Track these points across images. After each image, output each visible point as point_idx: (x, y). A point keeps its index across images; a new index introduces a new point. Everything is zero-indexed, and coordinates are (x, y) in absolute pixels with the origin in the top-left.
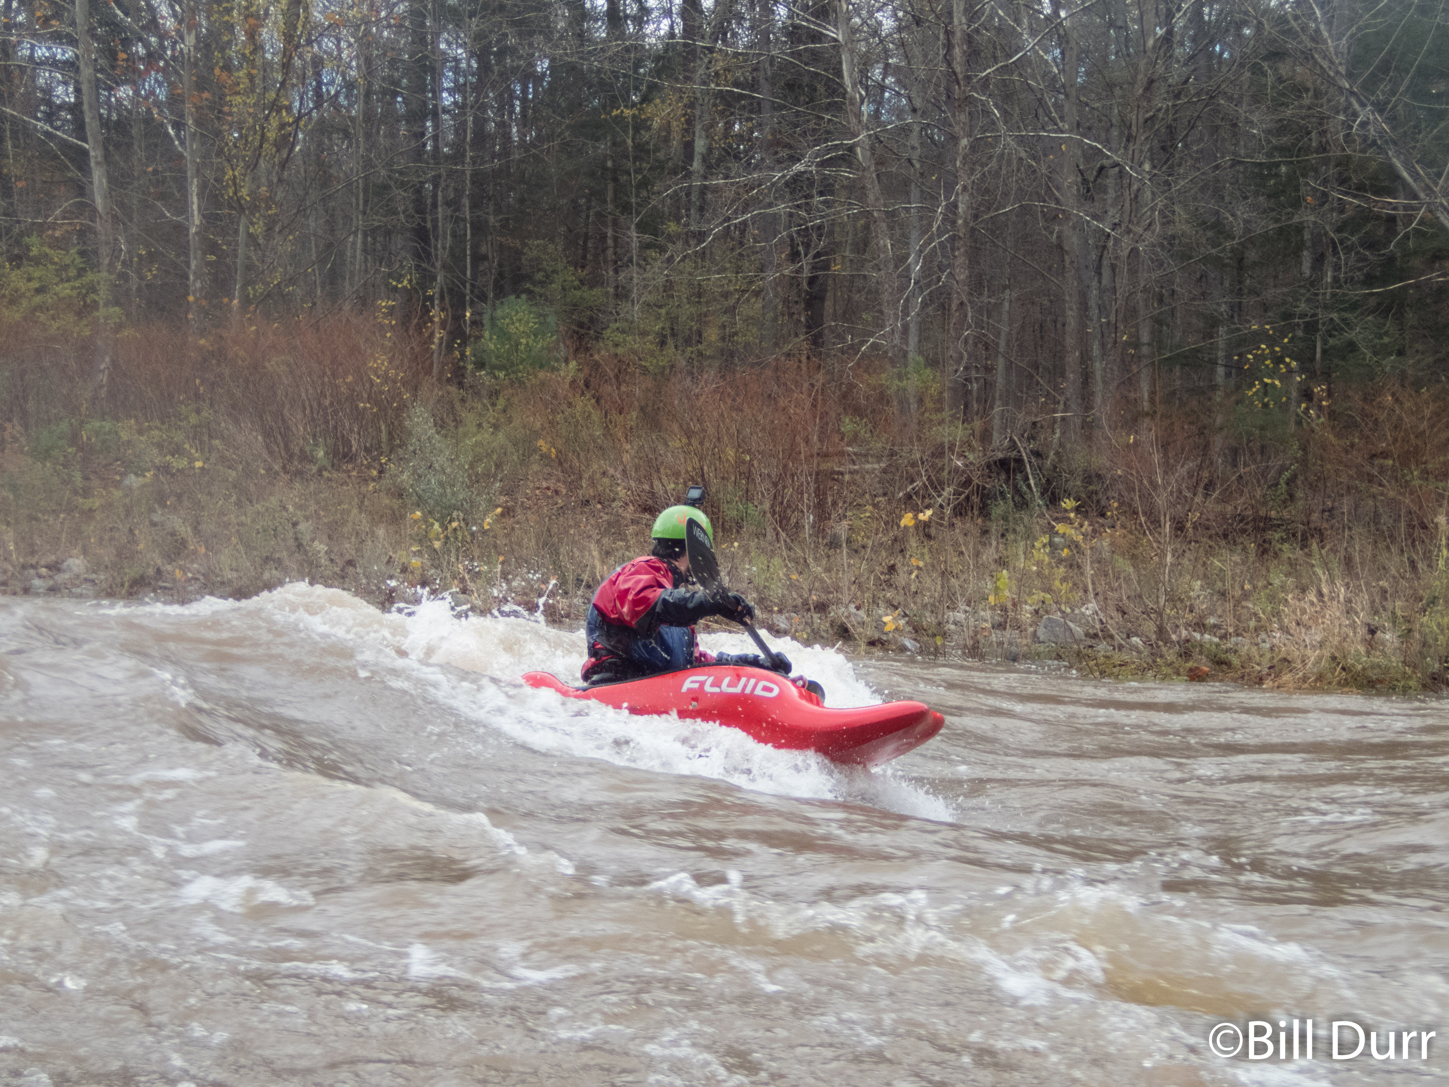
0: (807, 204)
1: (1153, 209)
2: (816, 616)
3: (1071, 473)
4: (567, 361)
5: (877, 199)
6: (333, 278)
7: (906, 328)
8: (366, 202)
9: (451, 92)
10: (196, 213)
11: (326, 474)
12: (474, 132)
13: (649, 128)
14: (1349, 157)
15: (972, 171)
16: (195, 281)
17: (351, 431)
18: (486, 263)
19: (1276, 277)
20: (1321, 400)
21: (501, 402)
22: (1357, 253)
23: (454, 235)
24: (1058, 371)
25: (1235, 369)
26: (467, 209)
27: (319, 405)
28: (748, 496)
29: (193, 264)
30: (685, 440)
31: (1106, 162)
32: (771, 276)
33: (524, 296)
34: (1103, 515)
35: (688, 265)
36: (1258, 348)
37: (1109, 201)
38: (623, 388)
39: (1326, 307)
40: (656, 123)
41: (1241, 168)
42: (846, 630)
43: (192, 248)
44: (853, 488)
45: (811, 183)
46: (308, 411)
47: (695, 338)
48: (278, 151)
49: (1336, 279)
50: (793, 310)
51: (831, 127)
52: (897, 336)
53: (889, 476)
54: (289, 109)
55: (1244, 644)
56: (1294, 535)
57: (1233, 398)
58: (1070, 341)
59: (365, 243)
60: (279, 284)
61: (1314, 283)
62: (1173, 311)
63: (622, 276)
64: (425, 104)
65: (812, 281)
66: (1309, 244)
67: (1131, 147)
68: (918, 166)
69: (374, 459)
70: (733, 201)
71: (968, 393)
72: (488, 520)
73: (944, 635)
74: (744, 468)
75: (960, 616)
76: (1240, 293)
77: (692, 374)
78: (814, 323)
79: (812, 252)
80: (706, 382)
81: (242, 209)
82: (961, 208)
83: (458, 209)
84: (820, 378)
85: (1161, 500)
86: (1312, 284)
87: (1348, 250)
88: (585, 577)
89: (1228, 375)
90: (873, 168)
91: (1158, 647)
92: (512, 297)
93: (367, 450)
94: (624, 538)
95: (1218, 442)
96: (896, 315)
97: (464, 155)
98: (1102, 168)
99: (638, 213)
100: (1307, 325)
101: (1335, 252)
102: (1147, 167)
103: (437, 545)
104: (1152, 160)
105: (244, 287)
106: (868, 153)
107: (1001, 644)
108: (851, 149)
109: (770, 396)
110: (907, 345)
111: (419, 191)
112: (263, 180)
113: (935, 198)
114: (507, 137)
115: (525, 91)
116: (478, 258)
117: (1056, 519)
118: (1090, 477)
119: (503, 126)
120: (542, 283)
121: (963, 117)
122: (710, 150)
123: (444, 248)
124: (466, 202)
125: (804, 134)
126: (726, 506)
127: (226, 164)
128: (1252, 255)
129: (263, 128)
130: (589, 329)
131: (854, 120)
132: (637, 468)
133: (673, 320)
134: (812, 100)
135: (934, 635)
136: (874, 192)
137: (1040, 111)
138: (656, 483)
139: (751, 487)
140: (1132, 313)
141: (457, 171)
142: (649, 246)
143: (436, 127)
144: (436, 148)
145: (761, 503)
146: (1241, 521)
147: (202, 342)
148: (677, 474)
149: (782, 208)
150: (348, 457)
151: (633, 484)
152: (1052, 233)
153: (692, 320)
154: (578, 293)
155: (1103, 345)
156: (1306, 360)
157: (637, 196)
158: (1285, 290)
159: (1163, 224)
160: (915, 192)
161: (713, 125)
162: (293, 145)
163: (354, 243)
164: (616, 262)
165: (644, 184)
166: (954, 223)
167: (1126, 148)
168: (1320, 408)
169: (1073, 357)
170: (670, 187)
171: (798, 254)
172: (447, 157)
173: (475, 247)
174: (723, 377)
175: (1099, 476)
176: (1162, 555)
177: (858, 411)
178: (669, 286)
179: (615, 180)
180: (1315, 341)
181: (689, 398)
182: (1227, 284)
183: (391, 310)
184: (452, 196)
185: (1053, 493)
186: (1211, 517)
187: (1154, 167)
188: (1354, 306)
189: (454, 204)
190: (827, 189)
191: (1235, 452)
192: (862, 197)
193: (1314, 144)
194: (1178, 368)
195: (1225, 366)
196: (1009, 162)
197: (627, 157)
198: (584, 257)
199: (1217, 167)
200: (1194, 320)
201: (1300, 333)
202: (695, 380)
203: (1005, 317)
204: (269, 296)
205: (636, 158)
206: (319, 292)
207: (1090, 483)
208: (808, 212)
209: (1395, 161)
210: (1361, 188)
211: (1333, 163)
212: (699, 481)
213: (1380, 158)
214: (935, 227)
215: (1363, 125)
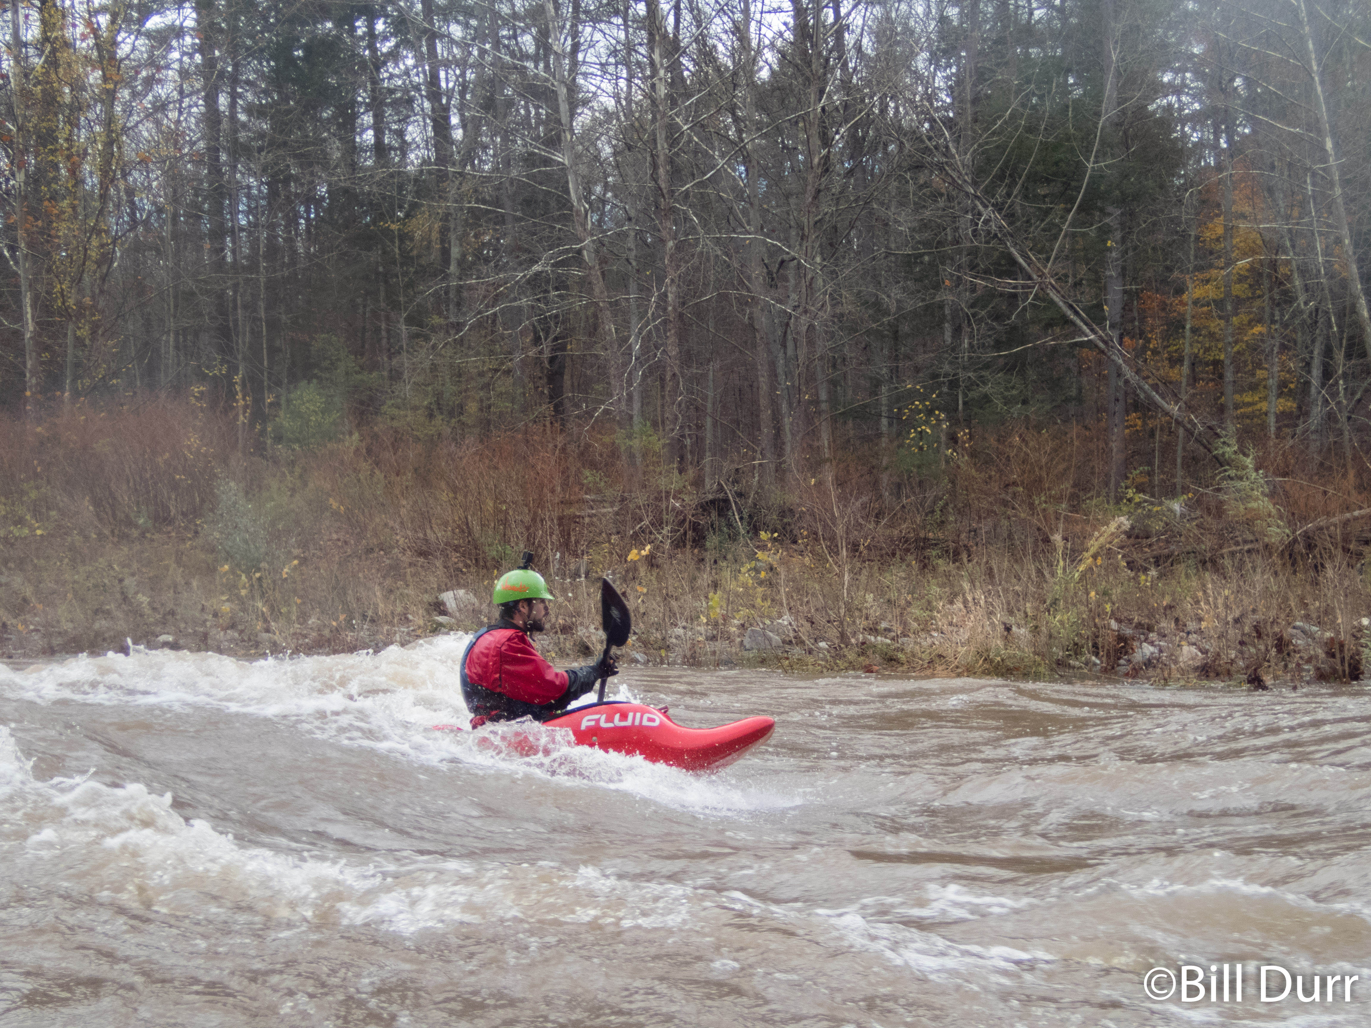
0: (545, 298)
1: (825, 293)
2: (562, 637)
3: (769, 509)
4: (351, 434)
5: (602, 292)
6: (151, 371)
7: (630, 396)
8: (176, 306)
9: (247, 213)
10: (30, 321)
11: (148, 535)
12: (266, 247)
13: (412, 239)
14: (976, 248)
15: (678, 267)
16: (31, 378)
17: (170, 498)
18: (280, 355)
19: (925, 345)
20: (964, 443)
21: (298, 470)
22: (987, 324)
23: (252, 332)
24: (755, 426)
25: (895, 419)
26: (262, 310)
27: (141, 478)
28: (505, 540)
29: (29, 363)
30: (451, 495)
31: (786, 257)
32: (518, 357)
33: (315, 381)
34: (795, 542)
35: (449, 352)
36: (913, 404)
37: (790, 288)
38: (400, 453)
39: (964, 368)
40: (418, 235)
41: (893, 259)
42: (587, 648)
43: (28, 350)
44: (593, 528)
45: (548, 282)
46: (131, 484)
47: (458, 410)
48: (99, 267)
49: (971, 345)
50: (538, 384)
51: (562, 234)
52: (624, 403)
53: (621, 518)
54: (107, 232)
55: (909, 643)
56: (947, 551)
57: (896, 443)
58: (763, 402)
59: (176, 340)
60: (104, 377)
61: (954, 348)
62: (844, 375)
63: (394, 362)
64: (222, 224)
65: (552, 360)
66: (949, 318)
67: (805, 244)
68: (634, 263)
69: (190, 522)
70: (485, 297)
71: (683, 447)
72: (286, 570)
73: (668, 648)
74: (501, 516)
75: (680, 631)
76: (896, 358)
77: (456, 440)
78: (555, 394)
79: (551, 337)
80: (468, 447)
81: (70, 316)
82: (670, 297)
83: (255, 311)
84: (562, 439)
85: (840, 530)
86: (953, 350)
87: (979, 322)
88: (370, 613)
89: (890, 424)
90: (597, 267)
91: (841, 648)
92: (304, 382)
93: (184, 514)
94: (403, 577)
95: (885, 478)
96: (622, 386)
97: (258, 266)
98: (783, 262)
99: (406, 310)
100: (951, 382)
101: (969, 324)
102: (818, 259)
103: (243, 592)
104: (822, 254)
105: (74, 381)
106: (593, 255)
107: (714, 653)
108: (579, 252)
109: (520, 456)
110: (632, 410)
111: (221, 296)
112: (88, 291)
113: (649, 290)
114: (294, 251)
115: (308, 211)
116: (273, 351)
117: (758, 547)
118: (784, 512)
119: (290, 241)
120: (328, 369)
121: (669, 224)
122: (464, 256)
123: (244, 343)
124: (262, 304)
125: (540, 240)
126: (487, 548)
127: (55, 279)
128: (905, 328)
129: (86, 250)
130: (369, 406)
131: (580, 229)
132: (412, 520)
133: (439, 395)
134: (546, 213)
135: (660, 648)
136: (599, 286)
137: (731, 217)
138: (428, 531)
139: (508, 532)
140: (810, 378)
141: (253, 279)
142: (417, 336)
143: (234, 242)
144: (235, 259)
145: (517, 544)
146: (906, 542)
147: (39, 429)
148: (446, 524)
149: (525, 301)
150: (168, 520)
151: (409, 533)
152: (745, 314)
153: (454, 396)
154: (359, 377)
155: (790, 404)
156: (950, 410)
157: (405, 295)
158: (932, 355)
159: (833, 306)
160: (633, 286)
161: (465, 234)
162: (112, 262)
163: (167, 342)
164: (389, 350)
165: (410, 285)
166: (665, 309)
167: (800, 245)
168: (964, 449)
169: (766, 415)
170: (432, 287)
171: (540, 338)
172: (243, 267)
173: (270, 341)
174: (482, 442)
175: (791, 511)
176: (840, 575)
177: (593, 465)
178: (434, 368)
179: (386, 282)
180: (957, 395)
181: (453, 460)
182: (886, 352)
183: (202, 395)
184: (249, 299)
185: (754, 526)
186: (882, 539)
187: (824, 260)
188: (987, 366)
189: (251, 306)
190: (561, 284)
191: (899, 486)
192: (590, 292)
193: (949, 238)
194: (851, 420)
195: (888, 417)
196: (708, 260)
197: (395, 263)
198: (363, 347)
199: (874, 259)
200: (862, 382)
201: (945, 389)
202: (458, 445)
203: (710, 384)
204: (95, 388)
205: (402, 264)
206: (138, 383)
207: (783, 517)
208: (546, 304)
209: (1012, 250)
210: (986, 272)
211: (965, 253)
212: (465, 529)
213: (1001, 248)
214: (650, 313)
215: (986, 222)
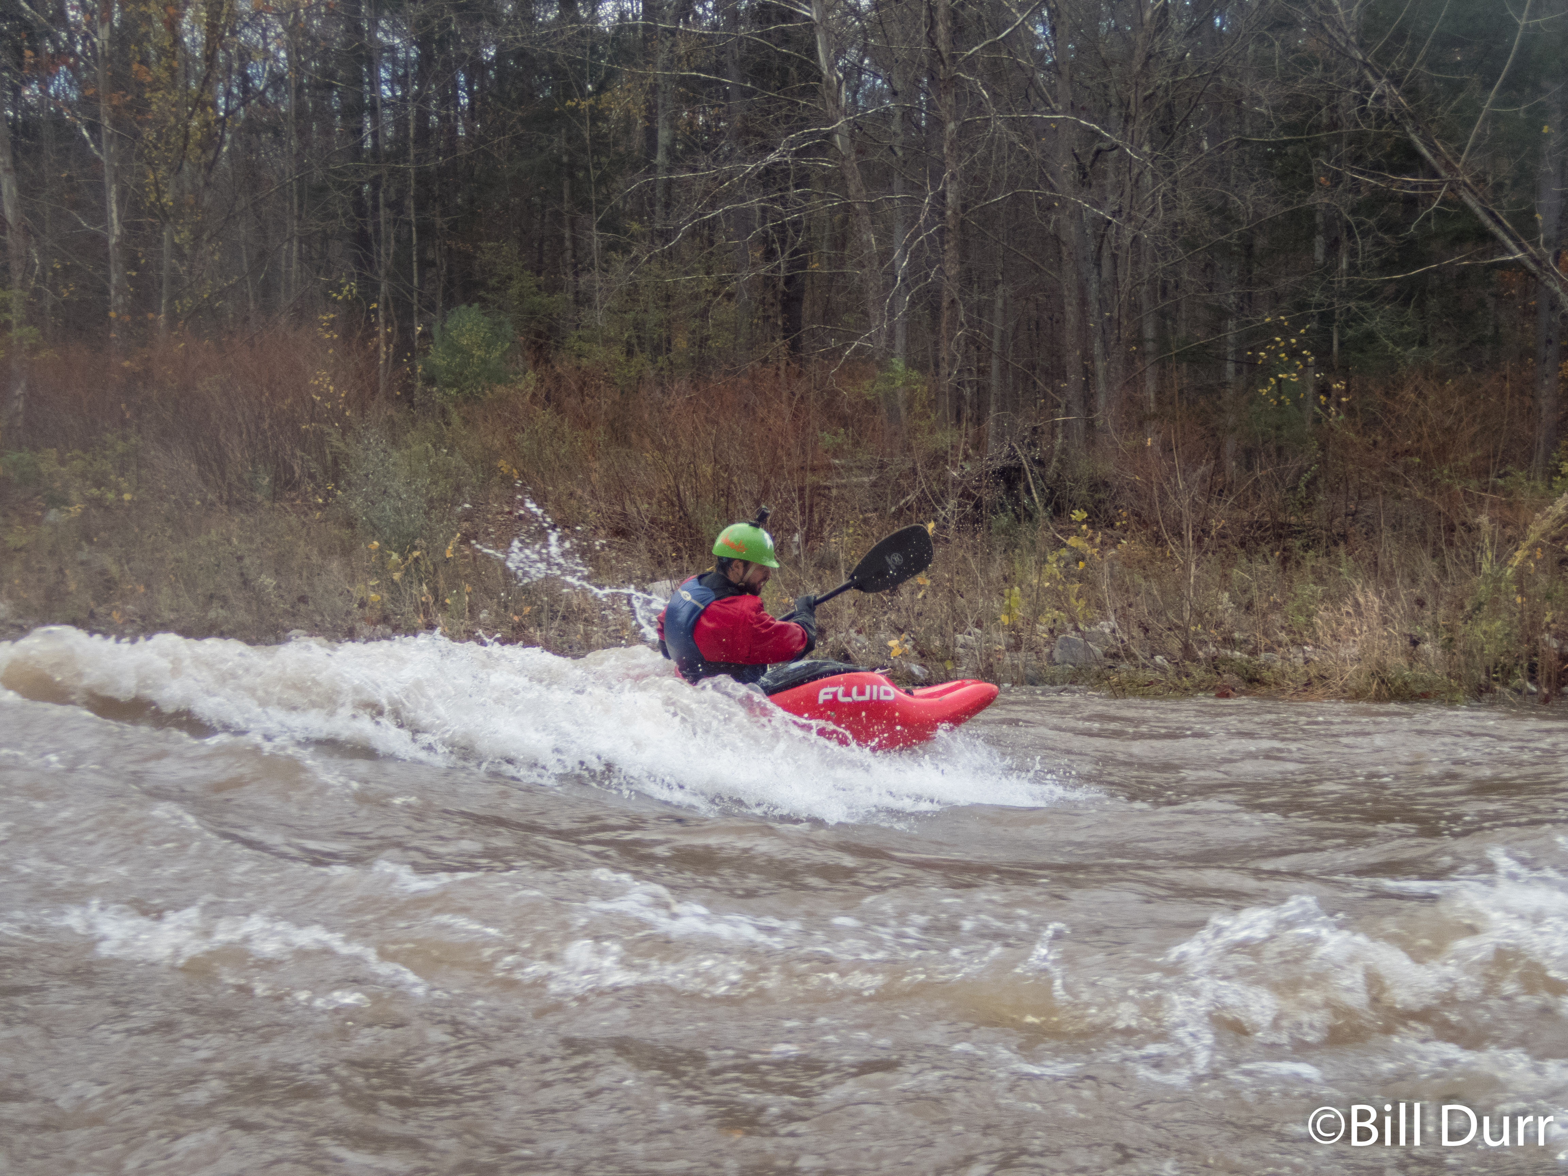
0: (782, 197)
1: (1155, 194)
3: (1076, 481)
4: (525, 373)
5: (859, 191)
6: (267, 289)
7: (892, 330)
8: (301, 206)
9: (390, 84)
10: (115, 222)
11: (268, 503)
12: (418, 129)
13: (606, 120)
14: (1365, 134)
15: (960, 157)
16: (116, 296)
17: (293, 455)
18: (434, 270)
19: (1287, 265)
20: (1339, 396)
21: (456, 421)
22: (1375, 237)
23: (398, 241)
24: (1057, 372)
25: (1246, 366)
26: (412, 211)
27: (258, 428)
29: (114, 278)
30: (657, 456)
31: (1104, 145)
32: (746, 275)
33: (476, 305)
34: (1111, 525)
35: (655, 267)
36: (1272, 342)
37: (1109, 188)
38: (588, 401)
39: (1343, 296)
40: (615, 114)
41: (1247, 149)
42: (847, 657)
43: (112, 259)
44: (841, 503)
45: (786, 173)
46: (245, 436)
47: (664, 345)
48: (204, 152)
49: (1352, 266)
50: (771, 313)
51: (806, 114)
52: (883, 338)
53: (879, 490)
54: (213, 106)
55: (1276, 660)
56: (1317, 542)
57: (1246, 397)
58: (1070, 339)
59: (300, 250)
60: (209, 298)
61: (1329, 269)
62: (1177, 305)
63: (583, 280)
64: (362, 97)
65: (789, 281)
66: (1321, 228)
67: (1130, 128)
68: (900, 153)
69: (319, 486)
70: (703, 196)
71: (961, 397)
72: (450, 548)
73: (956, 659)
74: (722, 485)
75: (969, 638)
76: (1249, 283)
77: (662, 384)
78: (792, 326)
79: (789, 250)
80: (678, 393)
81: (167, 217)
82: (950, 198)
83: (401, 212)
84: (800, 387)
86: (1327, 271)
87: (1364, 234)
89: (1238, 372)
90: (853, 157)
91: (1184, 665)
92: (464, 307)
93: (312, 477)
95: (1230, 445)
96: (882, 314)
97: (406, 152)
98: (1099, 152)
99: (599, 212)
100: (1322, 314)
101: (1351, 236)
102: (1146, 148)
103: (397, 576)
104: (1151, 141)
105: (171, 301)
106: (848, 141)
107: (1015, 667)
108: (829, 136)
109: (746, 406)
110: (893, 347)
111: (358, 192)
112: (188, 184)
113: (921, 188)
114: (452, 132)
115: (470, 81)
116: (425, 264)
117: (1063, 532)
118: (1096, 485)
119: (447, 120)
120: (494, 289)
121: (950, 100)
122: (674, 140)
123: (388, 255)
124: (410, 203)
125: (776, 121)
126: (704, 527)
127: (146, 167)
128: (1261, 242)
129: (186, 127)
130: (548, 338)
131: (830, 105)
132: (607, 488)
133: (640, 326)
134: (784, 84)
135: (942, 660)
136: (854, 184)
137: (1032, 91)
138: (628, 503)
139: (731, 506)
140: (1135, 308)
141: (399, 170)
142: (612, 246)
143: (375, 122)
144: (375, 145)
146: (1259, 528)
147: (126, 364)
148: (650, 494)
149: (755, 202)
150: (291, 484)
151: (603, 505)
152: (1049, 222)
153: (661, 326)
154: (537, 299)
155: (1105, 343)
156: (1322, 352)
157: (597, 193)
158: (1299, 278)
159: (1165, 210)
160: (898, 183)
161: (677, 114)
162: (220, 146)
163: (289, 251)
164: (575, 266)
165: (603, 180)
166: (942, 214)
167: (1124, 129)
168: (1339, 404)
169: (1073, 357)
170: (633, 182)
171: (774, 251)
172: (387, 154)
173: (421, 252)
174: (696, 387)
175: (1106, 484)
176: (1185, 568)
177: (844, 421)
178: (634, 290)
179: (572, 175)
180: (1331, 333)
181: (660, 411)
182: (1235, 273)
183: (333, 323)
184: (394, 198)
185: (1056, 504)
186: (1227, 524)
187: (1154, 149)
188: (1371, 295)
189: (396, 206)
190: (803, 180)
191: (1250, 454)
192: (843, 189)
193: (1325, 121)
194: (1184, 365)
195: (1236, 362)
196: (999, 148)
197: (584, 150)
198: (540, 261)
199: (1222, 148)
200: (1201, 313)
201: (1314, 325)
202: (665, 391)
203: (998, 314)
204: (198, 311)
205: (594, 152)
206: (252, 305)
207: (1097, 491)
208: (784, 205)
209: (1413, 137)
210: (1378, 166)
211: (1345, 141)
212: (675, 501)
213: (1397, 133)
214: (922, 217)
215: (1379, 98)
